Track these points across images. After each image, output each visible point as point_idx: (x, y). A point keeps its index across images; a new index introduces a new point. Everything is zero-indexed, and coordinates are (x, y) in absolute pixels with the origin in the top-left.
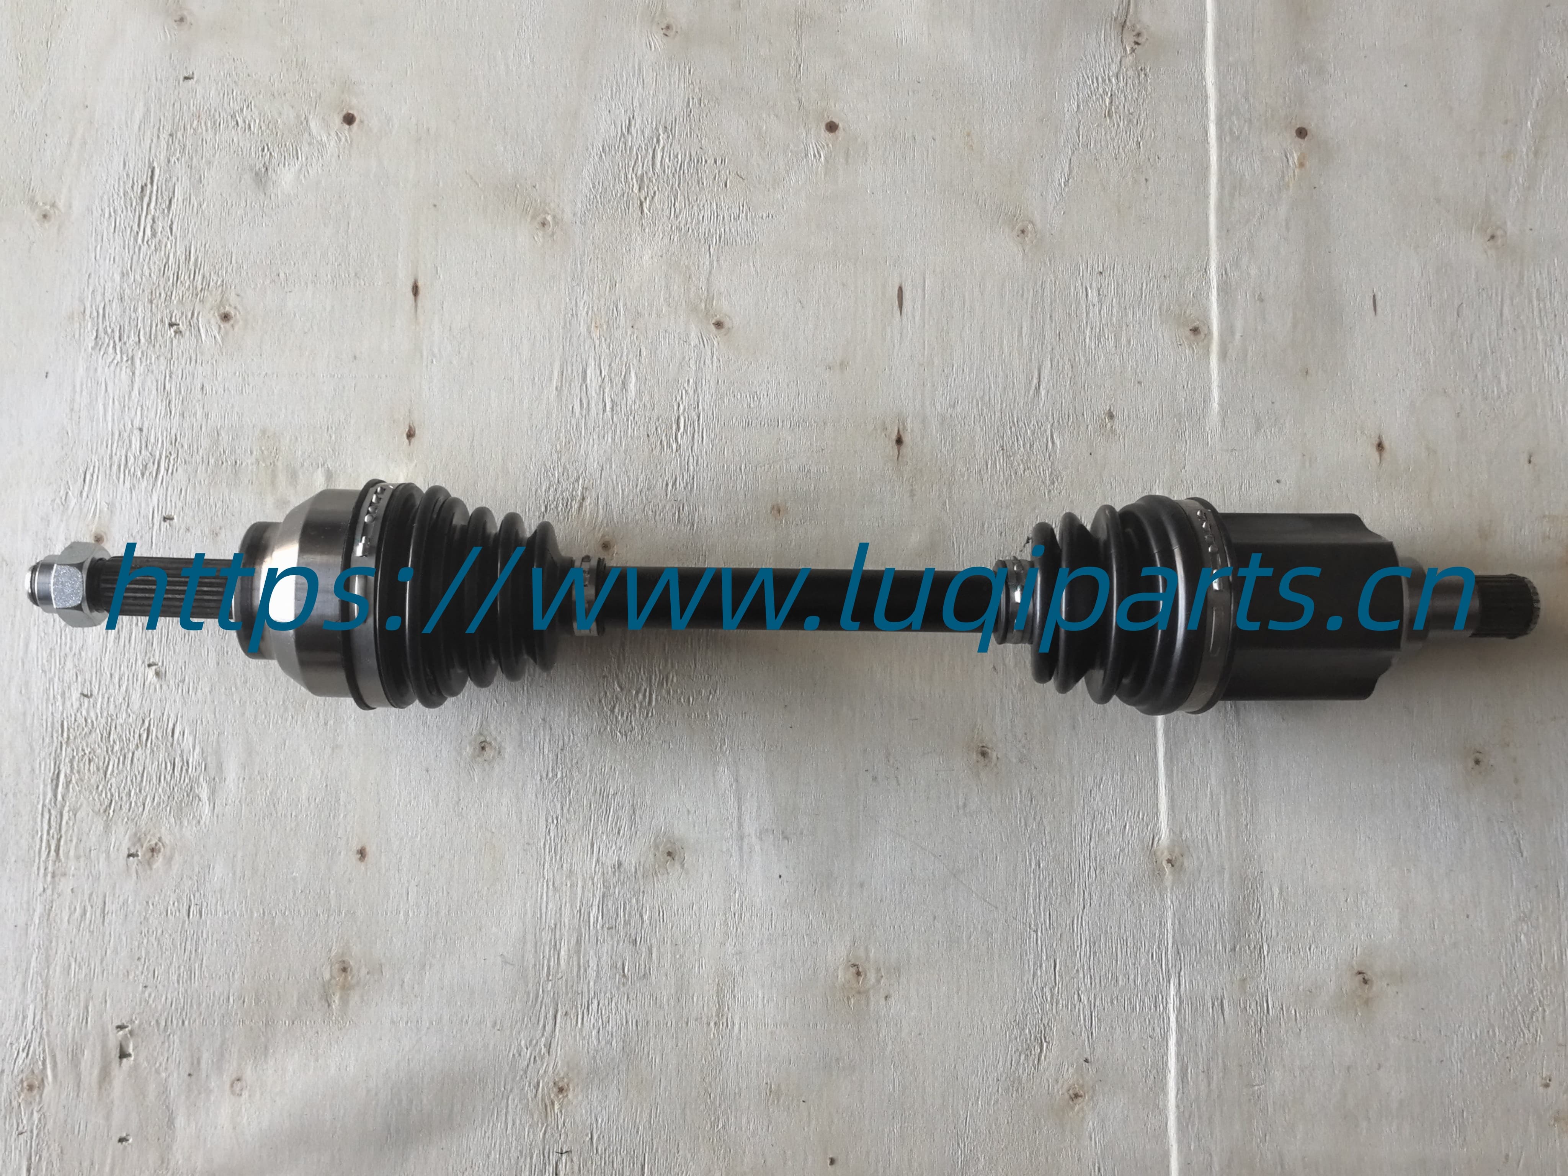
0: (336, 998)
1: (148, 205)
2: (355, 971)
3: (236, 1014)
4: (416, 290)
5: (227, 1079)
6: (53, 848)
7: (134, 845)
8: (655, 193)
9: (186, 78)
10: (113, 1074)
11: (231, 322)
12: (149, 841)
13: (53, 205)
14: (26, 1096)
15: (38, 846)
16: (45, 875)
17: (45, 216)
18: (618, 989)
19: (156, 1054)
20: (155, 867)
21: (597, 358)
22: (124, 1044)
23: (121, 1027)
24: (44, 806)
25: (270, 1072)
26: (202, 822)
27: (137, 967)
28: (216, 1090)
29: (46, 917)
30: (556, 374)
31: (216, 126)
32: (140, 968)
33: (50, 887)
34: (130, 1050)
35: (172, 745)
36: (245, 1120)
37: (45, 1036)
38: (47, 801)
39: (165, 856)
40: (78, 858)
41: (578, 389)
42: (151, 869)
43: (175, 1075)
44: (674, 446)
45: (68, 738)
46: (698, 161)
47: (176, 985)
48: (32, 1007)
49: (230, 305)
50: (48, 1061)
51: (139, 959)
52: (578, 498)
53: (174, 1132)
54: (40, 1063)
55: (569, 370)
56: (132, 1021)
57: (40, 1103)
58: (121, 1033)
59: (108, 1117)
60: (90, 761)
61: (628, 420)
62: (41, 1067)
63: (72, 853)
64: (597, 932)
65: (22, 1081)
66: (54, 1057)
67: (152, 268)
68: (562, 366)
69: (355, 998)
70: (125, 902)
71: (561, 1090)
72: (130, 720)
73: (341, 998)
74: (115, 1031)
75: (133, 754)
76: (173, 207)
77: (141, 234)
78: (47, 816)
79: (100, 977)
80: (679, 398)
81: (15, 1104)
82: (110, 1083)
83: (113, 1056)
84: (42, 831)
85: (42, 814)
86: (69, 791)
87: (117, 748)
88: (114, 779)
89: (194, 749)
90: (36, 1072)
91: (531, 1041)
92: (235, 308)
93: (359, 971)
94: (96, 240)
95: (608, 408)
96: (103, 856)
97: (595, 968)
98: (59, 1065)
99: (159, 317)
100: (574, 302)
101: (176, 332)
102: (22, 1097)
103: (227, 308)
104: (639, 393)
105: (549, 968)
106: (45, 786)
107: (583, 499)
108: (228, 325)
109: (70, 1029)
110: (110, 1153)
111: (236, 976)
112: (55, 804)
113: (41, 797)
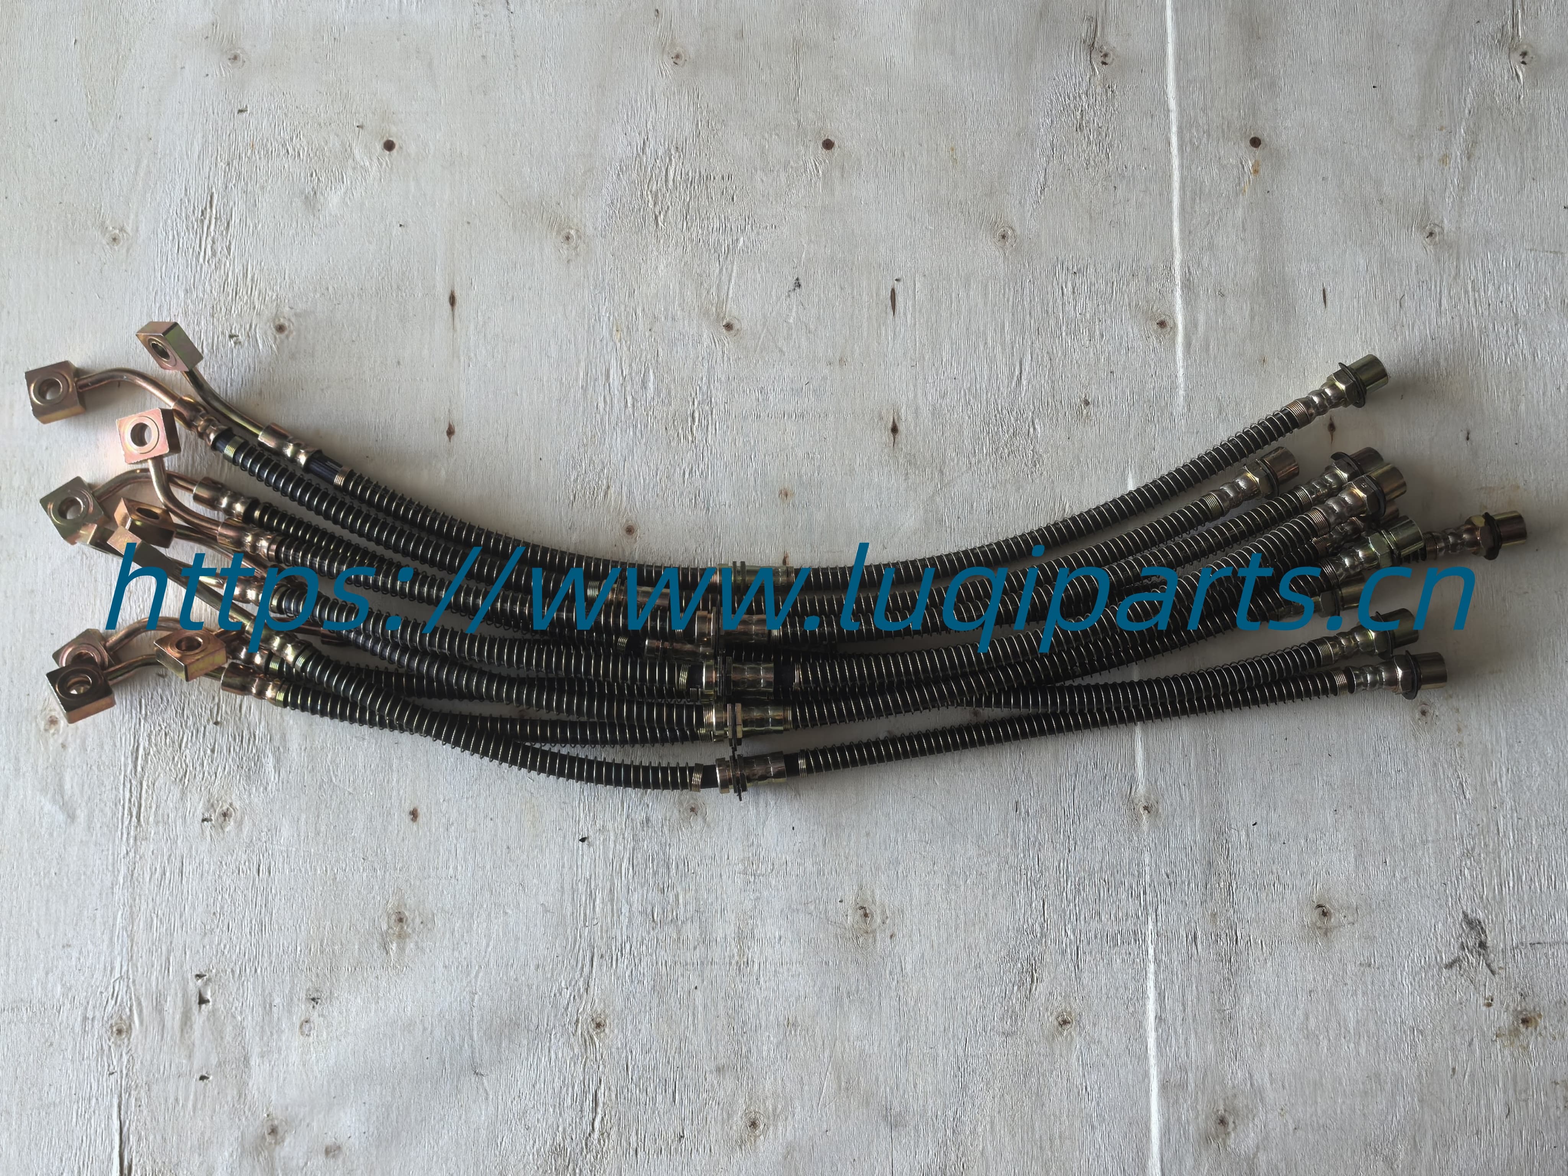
0: (394, 946)
1: (208, 228)
2: (409, 920)
3: (304, 961)
4: (452, 300)
5: (297, 1020)
6: (134, 813)
7: (208, 810)
8: (668, 208)
9: (240, 111)
10: (193, 1018)
11: (286, 332)
12: (222, 807)
13: (122, 229)
14: (115, 1039)
15: (121, 813)
16: (128, 839)
17: (114, 239)
18: (649, 933)
19: (231, 999)
20: (227, 829)
21: (619, 359)
22: (202, 990)
23: (199, 976)
24: (125, 776)
25: (335, 1014)
26: (269, 788)
27: (212, 921)
28: (287, 1030)
29: (129, 878)
30: (581, 374)
31: (268, 155)
32: (216, 922)
33: (133, 851)
34: (208, 996)
35: (240, 719)
36: (313, 1058)
37: (131, 985)
38: (128, 772)
39: (235, 822)
40: (157, 823)
41: (602, 388)
42: (224, 832)
43: (250, 1018)
44: (690, 438)
45: (146, 714)
46: (707, 177)
47: (248, 936)
48: (119, 959)
49: (284, 318)
50: (134, 1008)
51: (214, 914)
52: (604, 488)
53: (250, 1070)
54: (127, 1010)
55: (594, 370)
56: (210, 971)
57: (127, 1046)
58: (200, 981)
59: (190, 1057)
60: (166, 734)
61: (647, 415)
62: (128, 1013)
63: (151, 819)
64: (628, 881)
65: (111, 1027)
66: (139, 1004)
67: (213, 285)
68: (587, 367)
69: (410, 945)
70: (201, 863)
71: (598, 1025)
72: (202, 697)
73: (398, 946)
74: (195, 980)
75: (205, 728)
76: (231, 230)
77: (202, 254)
78: (128, 785)
79: (180, 931)
80: (693, 395)
81: (106, 1048)
82: (191, 1027)
83: (193, 1003)
84: (124, 800)
85: (124, 784)
86: (147, 762)
87: (190, 722)
88: (188, 751)
89: (260, 723)
90: (124, 1017)
91: (570, 982)
92: (289, 320)
93: (413, 920)
94: (162, 261)
95: (629, 405)
96: (179, 822)
97: (627, 915)
98: (144, 1011)
99: (220, 330)
100: (596, 309)
101: (235, 343)
102: (112, 1040)
103: (282, 320)
104: (658, 391)
105: (585, 915)
106: (126, 758)
107: (608, 487)
108: (283, 336)
109: (154, 978)
110: (193, 1090)
111: (303, 928)
112: (135, 774)
113: (123, 768)
